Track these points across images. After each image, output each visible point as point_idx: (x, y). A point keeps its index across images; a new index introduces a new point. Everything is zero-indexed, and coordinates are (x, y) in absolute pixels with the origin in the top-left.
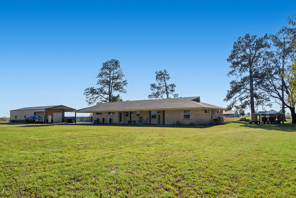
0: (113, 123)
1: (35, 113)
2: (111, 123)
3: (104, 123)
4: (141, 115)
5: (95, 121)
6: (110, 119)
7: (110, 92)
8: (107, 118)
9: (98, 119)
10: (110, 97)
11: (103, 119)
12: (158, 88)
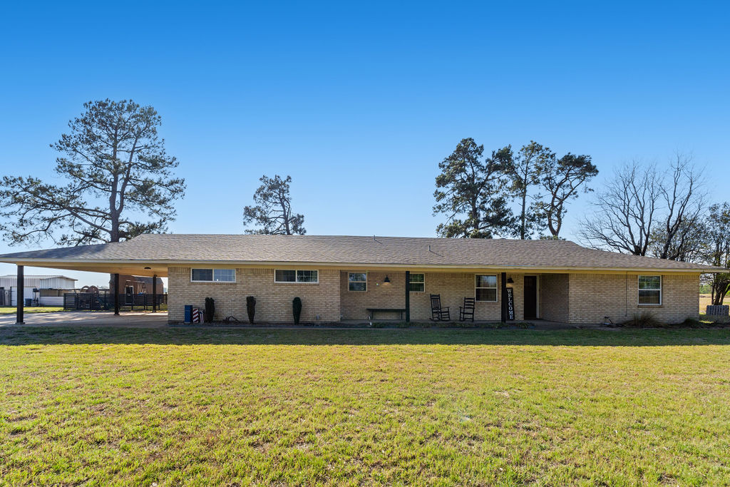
0: (310, 319)
2: (299, 319)
3: (256, 320)
4: (430, 288)
5: (189, 309)
6: (297, 303)
7: (117, 207)
8: (276, 299)
9: (210, 303)
10: (116, 223)
11: (251, 302)
12: (265, 219)
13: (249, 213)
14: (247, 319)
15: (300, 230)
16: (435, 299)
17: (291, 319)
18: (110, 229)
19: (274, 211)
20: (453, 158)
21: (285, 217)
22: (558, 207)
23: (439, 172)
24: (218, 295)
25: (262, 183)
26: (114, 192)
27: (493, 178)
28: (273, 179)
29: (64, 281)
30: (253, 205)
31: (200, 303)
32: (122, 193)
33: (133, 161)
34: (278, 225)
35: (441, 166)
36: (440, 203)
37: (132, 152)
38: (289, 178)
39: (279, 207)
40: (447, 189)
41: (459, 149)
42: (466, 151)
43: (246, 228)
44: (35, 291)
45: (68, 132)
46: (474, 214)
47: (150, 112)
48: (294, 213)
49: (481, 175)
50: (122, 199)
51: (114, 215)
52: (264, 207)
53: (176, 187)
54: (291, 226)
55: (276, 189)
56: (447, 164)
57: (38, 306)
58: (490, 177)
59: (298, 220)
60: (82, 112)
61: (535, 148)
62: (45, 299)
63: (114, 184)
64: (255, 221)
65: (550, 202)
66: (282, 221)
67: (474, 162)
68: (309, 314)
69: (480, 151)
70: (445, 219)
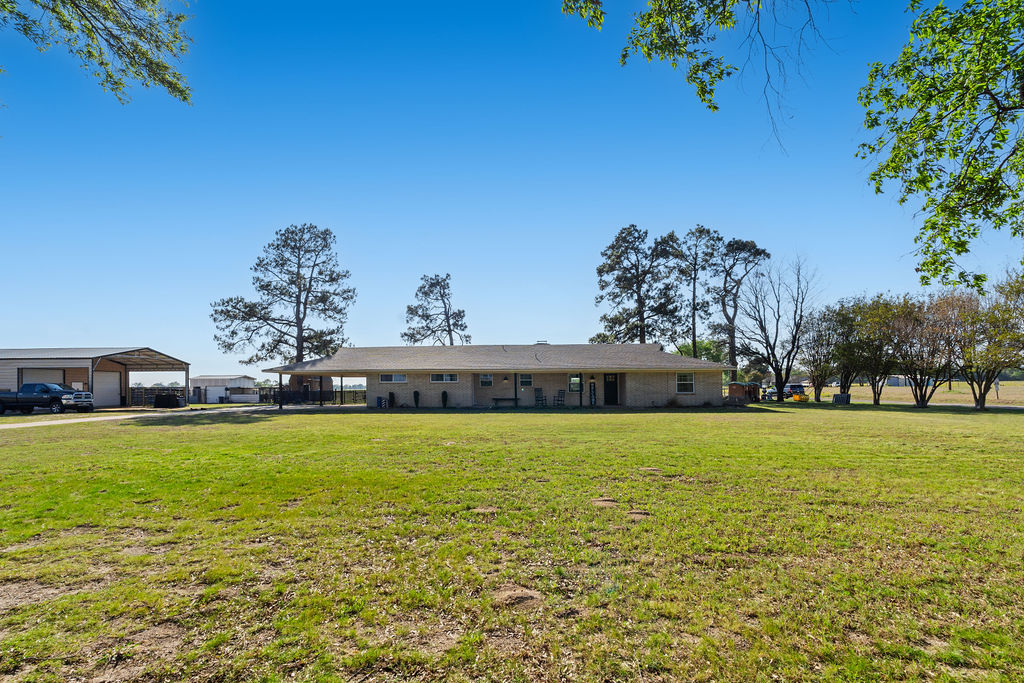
0: (453, 405)
1: (20, 371)
2: (446, 405)
3: (420, 405)
4: (536, 384)
5: (380, 399)
6: (445, 395)
7: (301, 316)
8: (431, 392)
9: (392, 395)
10: (301, 330)
11: (416, 394)
12: (426, 317)
13: (412, 311)
14: (414, 404)
15: (461, 325)
16: (538, 391)
17: (441, 405)
18: (295, 335)
19: (436, 308)
20: (612, 247)
21: (446, 314)
22: (734, 291)
23: (603, 260)
24: (396, 390)
25: (422, 282)
26: (298, 303)
27: (659, 265)
28: (434, 277)
29: (246, 380)
30: (415, 303)
31: (386, 395)
32: (305, 304)
33: (314, 276)
34: (439, 322)
35: (603, 254)
36: (604, 293)
37: (313, 267)
38: (448, 275)
39: (440, 303)
40: (609, 278)
41: (617, 240)
42: (627, 240)
43: (409, 325)
44: (227, 389)
45: (263, 255)
46: (641, 302)
47: (327, 233)
48: (455, 309)
49: (646, 263)
50: (305, 309)
51: (299, 322)
52: (425, 304)
53: (348, 295)
54: (452, 322)
55: (436, 286)
56: (609, 253)
57: (229, 402)
58: (655, 264)
59: (460, 315)
60: (273, 238)
61: (702, 232)
62: (235, 397)
63: (298, 297)
64: (417, 319)
65: (722, 286)
66: (443, 317)
67: (637, 251)
68: (452, 402)
69: (642, 237)
70: (610, 309)
